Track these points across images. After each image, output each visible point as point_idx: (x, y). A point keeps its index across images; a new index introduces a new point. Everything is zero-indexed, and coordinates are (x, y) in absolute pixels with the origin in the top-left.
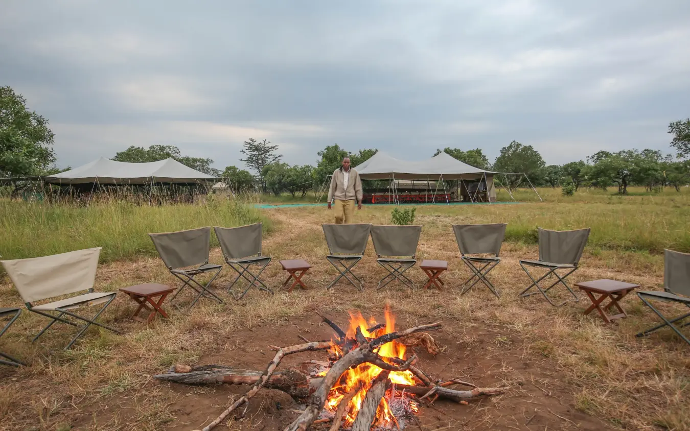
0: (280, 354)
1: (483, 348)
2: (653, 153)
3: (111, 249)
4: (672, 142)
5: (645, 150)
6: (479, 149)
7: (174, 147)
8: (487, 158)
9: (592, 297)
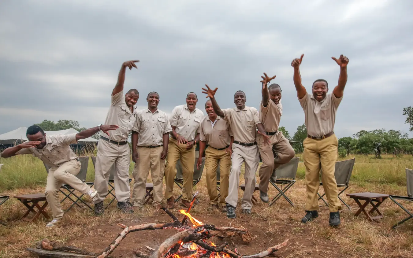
0: (126, 230)
1: (282, 235)
2: (396, 132)
3: (17, 180)
4: (407, 121)
5: (390, 130)
6: (283, 127)
7: (75, 121)
8: (288, 133)
9: (359, 203)
